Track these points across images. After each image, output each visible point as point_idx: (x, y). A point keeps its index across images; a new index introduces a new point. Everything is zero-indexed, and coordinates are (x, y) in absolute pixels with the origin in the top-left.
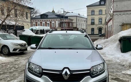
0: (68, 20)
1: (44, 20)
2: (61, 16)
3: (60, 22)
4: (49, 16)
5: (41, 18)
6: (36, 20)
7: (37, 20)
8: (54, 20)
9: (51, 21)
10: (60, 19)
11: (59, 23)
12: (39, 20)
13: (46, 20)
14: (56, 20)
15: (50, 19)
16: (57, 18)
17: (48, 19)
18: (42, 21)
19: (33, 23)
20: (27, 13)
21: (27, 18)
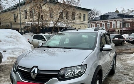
0: (131, 19)
1: (104, 21)
2: (124, 15)
3: (122, 22)
4: (109, 16)
5: (101, 19)
6: (95, 22)
7: (97, 21)
8: (116, 20)
9: (111, 21)
10: (122, 19)
11: (121, 24)
12: (99, 21)
13: (106, 20)
14: (117, 20)
15: (111, 20)
16: (119, 18)
17: (108, 20)
18: (101, 22)
19: (93, 25)
20: (84, 15)
21: (84, 20)
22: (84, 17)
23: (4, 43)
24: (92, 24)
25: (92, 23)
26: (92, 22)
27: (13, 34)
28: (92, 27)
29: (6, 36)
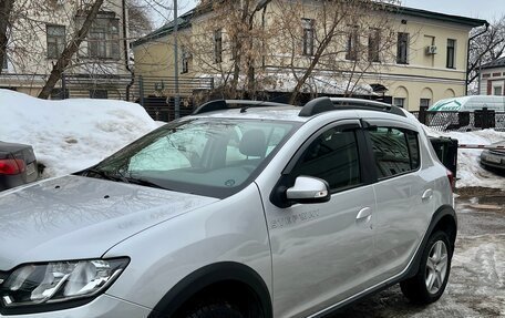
20: (452, 42)
21: (450, 64)
22: (451, 50)
23: (84, 147)
24: (490, 81)
25: (492, 78)
26: (492, 72)
27: (123, 118)
28: (489, 93)
29: (98, 126)
